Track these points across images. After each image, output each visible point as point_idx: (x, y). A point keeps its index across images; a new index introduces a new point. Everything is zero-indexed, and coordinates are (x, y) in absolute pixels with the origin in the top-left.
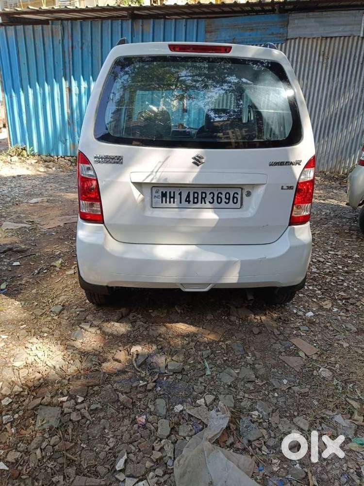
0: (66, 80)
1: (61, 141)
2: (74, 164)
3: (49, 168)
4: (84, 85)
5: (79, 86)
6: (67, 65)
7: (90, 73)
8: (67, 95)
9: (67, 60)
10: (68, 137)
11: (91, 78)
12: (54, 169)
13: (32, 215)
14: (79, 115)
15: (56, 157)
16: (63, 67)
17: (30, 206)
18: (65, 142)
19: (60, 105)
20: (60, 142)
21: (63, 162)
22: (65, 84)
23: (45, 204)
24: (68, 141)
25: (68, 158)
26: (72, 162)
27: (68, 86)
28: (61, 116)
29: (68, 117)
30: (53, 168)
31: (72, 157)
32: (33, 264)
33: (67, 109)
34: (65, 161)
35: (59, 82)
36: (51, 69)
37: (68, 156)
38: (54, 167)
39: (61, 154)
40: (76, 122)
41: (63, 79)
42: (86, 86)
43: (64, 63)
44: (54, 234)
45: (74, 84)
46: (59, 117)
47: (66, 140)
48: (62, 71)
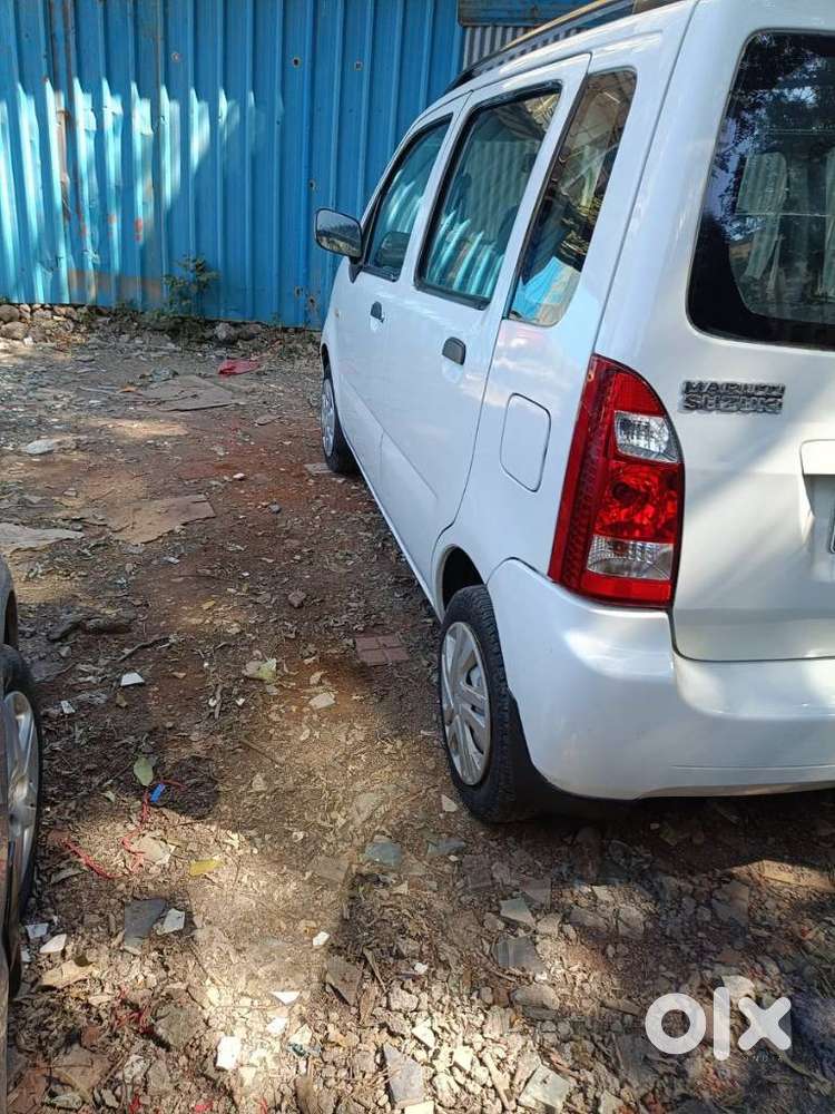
0: (56, 88)
1: (42, 263)
2: (83, 329)
3: (14, 339)
4: (112, 105)
5: (98, 108)
6: (61, 44)
7: (132, 74)
8: (59, 133)
9: (59, 28)
10: (63, 251)
11: (134, 88)
12: (28, 341)
13: (62, 495)
14: (96, 190)
15: (27, 307)
16: (47, 50)
17: (33, 463)
18: (53, 267)
19: (39, 162)
20: (38, 264)
21: (48, 321)
22: (54, 102)
23: (77, 457)
24: (63, 263)
25: (63, 310)
26: (76, 323)
27: (63, 108)
28: (41, 192)
29: (64, 197)
30: (26, 340)
31: (76, 307)
32: (182, 675)
33: (62, 170)
34: (55, 318)
35: (34, 93)
36: (10, 53)
37: (63, 305)
38: (26, 336)
39: (40, 297)
40: (87, 213)
41: (48, 85)
42: (119, 110)
43: (51, 37)
44: (172, 559)
45: (83, 102)
46: (37, 194)
47: (57, 259)
48: (44, 61)
